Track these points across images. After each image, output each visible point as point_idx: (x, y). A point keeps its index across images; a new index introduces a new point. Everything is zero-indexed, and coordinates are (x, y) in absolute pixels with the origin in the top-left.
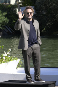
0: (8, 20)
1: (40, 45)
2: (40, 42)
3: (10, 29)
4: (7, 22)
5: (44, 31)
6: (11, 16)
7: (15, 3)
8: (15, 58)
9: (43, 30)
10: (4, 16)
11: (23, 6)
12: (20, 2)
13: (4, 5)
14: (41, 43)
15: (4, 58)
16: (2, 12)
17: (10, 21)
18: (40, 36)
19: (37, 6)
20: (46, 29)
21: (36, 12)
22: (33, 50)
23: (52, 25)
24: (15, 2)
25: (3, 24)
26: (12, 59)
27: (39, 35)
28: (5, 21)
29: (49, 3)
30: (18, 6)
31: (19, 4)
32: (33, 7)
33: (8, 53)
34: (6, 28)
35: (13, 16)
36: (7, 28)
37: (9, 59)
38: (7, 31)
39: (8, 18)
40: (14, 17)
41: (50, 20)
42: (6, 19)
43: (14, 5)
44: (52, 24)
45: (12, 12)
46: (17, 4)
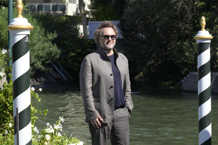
0: (59, 51)
3: (63, 72)
4: (55, 55)
5: (141, 77)
6: (65, 42)
7: (77, 11)
8: (73, 139)
9: (137, 77)
10: (50, 42)
11: (94, 19)
12: (89, 10)
13: (51, 16)
15: (48, 137)
16: (45, 32)
17: (63, 54)
18: (130, 90)
19: (125, 21)
20: (144, 74)
21: (123, 35)
23: (159, 64)
24: (77, 9)
25: (47, 60)
26: (67, 140)
27: (129, 88)
28: (51, 53)
29: (153, 16)
30: (83, 19)
31: (85, 14)
32: (118, 22)
33: (57, 127)
34: (54, 69)
35: (72, 41)
36: (57, 69)
37: (60, 141)
38: (55, 76)
39: (59, 46)
40: (72, 44)
41: (154, 55)
42: (54, 49)
43: (73, 16)
44: (159, 62)
45: (69, 33)
46: (80, 15)
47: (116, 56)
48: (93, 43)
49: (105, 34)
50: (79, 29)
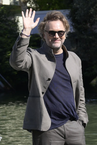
1: (84, 125)
2: (84, 116)
11: (37, 8)
14: (86, 120)
18: (84, 99)
19: (77, 9)
21: (75, 27)
22: (65, 138)
27: (82, 97)
31: (25, 3)
32: (68, 12)
35: (9, 38)
40: (9, 41)
43: (10, 5)
45: (6, 27)
46: (19, 4)
47: (65, 56)
48: (37, 39)
49: (51, 30)
50: (18, 21)
